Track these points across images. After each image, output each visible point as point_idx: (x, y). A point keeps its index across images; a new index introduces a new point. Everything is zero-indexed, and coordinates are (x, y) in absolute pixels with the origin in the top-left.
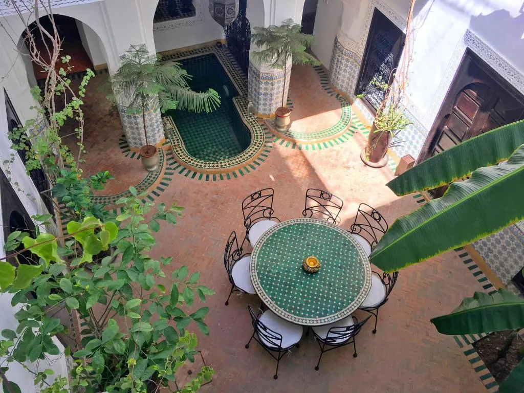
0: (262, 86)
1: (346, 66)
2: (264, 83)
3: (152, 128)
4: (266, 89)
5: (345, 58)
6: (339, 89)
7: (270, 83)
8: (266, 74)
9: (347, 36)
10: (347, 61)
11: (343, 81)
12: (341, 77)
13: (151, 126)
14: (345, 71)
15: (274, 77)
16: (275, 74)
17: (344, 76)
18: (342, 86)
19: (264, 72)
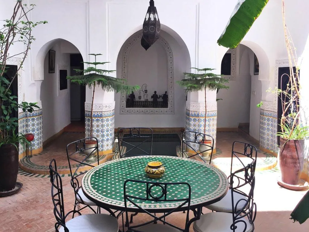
0: (192, 123)
1: (268, 125)
2: (193, 120)
3: (102, 133)
4: (195, 125)
5: (266, 118)
6: (266, 148)
7: (197, 119)
8: (194, 112)
9: (265, 101)
10: (268, 120)
11: (268, 140)
12: (266, 136)
13: (102, 131)
14: (268, 129)
15: (200, 114)
16: (200, 112)
17: (268, 135)
18: (268, 145)
19: (193, 110)
